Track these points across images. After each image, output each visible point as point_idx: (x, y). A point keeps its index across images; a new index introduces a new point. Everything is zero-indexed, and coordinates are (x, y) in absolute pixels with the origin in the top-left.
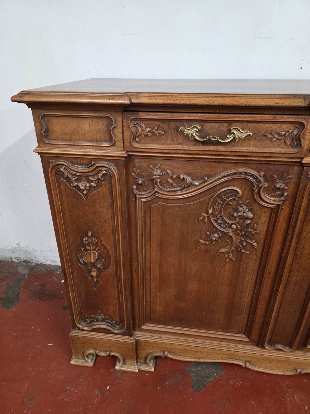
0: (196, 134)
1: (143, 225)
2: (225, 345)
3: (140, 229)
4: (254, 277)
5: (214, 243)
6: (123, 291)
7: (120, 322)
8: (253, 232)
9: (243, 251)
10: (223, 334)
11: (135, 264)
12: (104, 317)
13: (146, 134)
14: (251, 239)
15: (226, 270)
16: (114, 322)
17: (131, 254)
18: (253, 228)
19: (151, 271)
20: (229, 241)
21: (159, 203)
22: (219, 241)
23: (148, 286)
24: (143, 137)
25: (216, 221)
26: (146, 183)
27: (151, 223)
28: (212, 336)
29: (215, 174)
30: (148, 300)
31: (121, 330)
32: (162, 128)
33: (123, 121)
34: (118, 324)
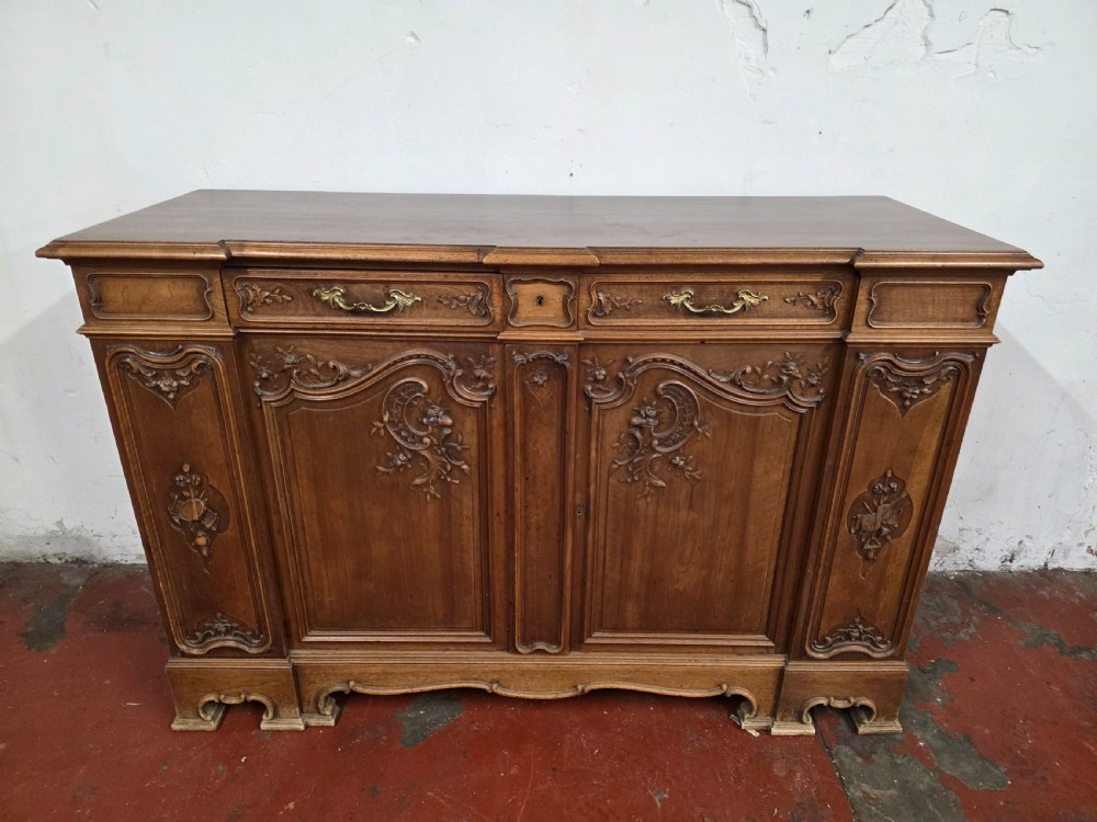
0: (339, 300)
1: (280, 450)
4: (477, 524)
5: (402, 470)
8: (459, 448)
9: (449, 480)
10: (449, 634)
11: (274, 519)
13: (263, 302)
14: (458, 460)
15: (429, 515)
17: (266, 503)
18: (457, 442)
19: (306, 529)
20: (424, 465)
21: (301, 408)
22: (409, 466)
23: (304, 558)
24: (259, 305)
25: (399, 434)
26: (276, 376)
27: (294, 443)
29: (382, 359)
30: (308, 585)
32: (287, 291)
33: (223, 282)
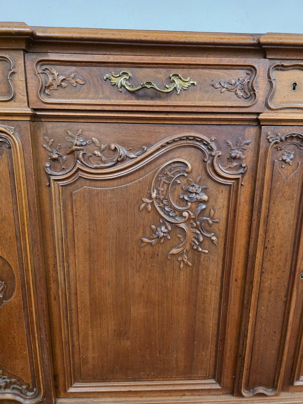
0: (126, 84)
1: (62, 223)
2: (189, 400)
3: (58, 230)
4: (218, 288)
5: (162, 241)
6: (36, 331)
7: (34, 386)
8: (211, 222)
9: (200, 249)
10: (185, 383)
11: (53, 286)
12: (8, 380)
13: (59, 85)
14: (209, 232)
15: (181, 280)
16: (24, 387)
17: (47, 272)
18: (209, 216)
19: (78, 294)
20: (181, 236)
21: (85, 186)
22: (169, 238)
23: (74, 320)
24: (56, 88)
25: (163, 209)
26: (64, 157)
27: (74, 219)
28: (170, 388)
29: (156, 141)
30: (76, 343)
31: (35, 400)
32: (81, 76)
33: (26, 64)
34: (31, 389)
